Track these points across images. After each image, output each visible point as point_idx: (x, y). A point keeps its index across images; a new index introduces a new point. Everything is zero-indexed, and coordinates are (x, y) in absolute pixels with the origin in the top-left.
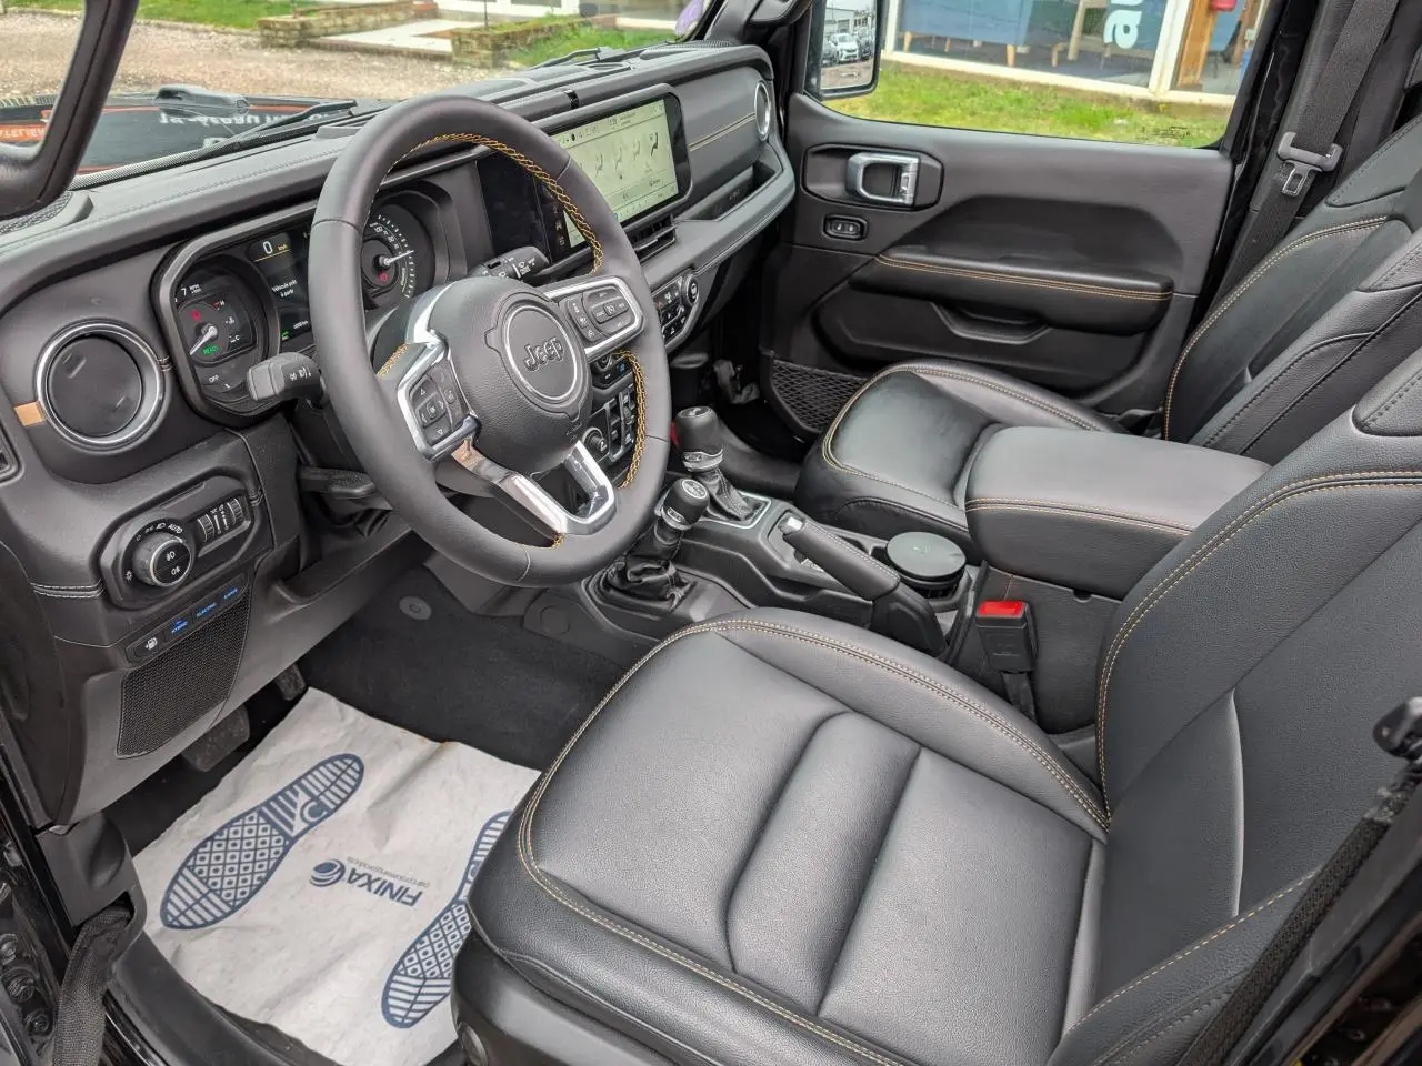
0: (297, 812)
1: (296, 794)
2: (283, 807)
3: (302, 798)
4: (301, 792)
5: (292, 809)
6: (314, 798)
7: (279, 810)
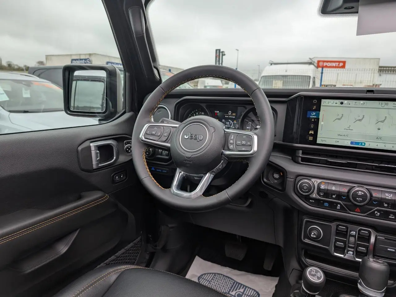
0: (237, 291)
1: (243, 288)
2: (238, 287)
3: (242, 290)
4: (244, 289)
5: (238, 289)
6: (243, 293)
7: (236, 286)
